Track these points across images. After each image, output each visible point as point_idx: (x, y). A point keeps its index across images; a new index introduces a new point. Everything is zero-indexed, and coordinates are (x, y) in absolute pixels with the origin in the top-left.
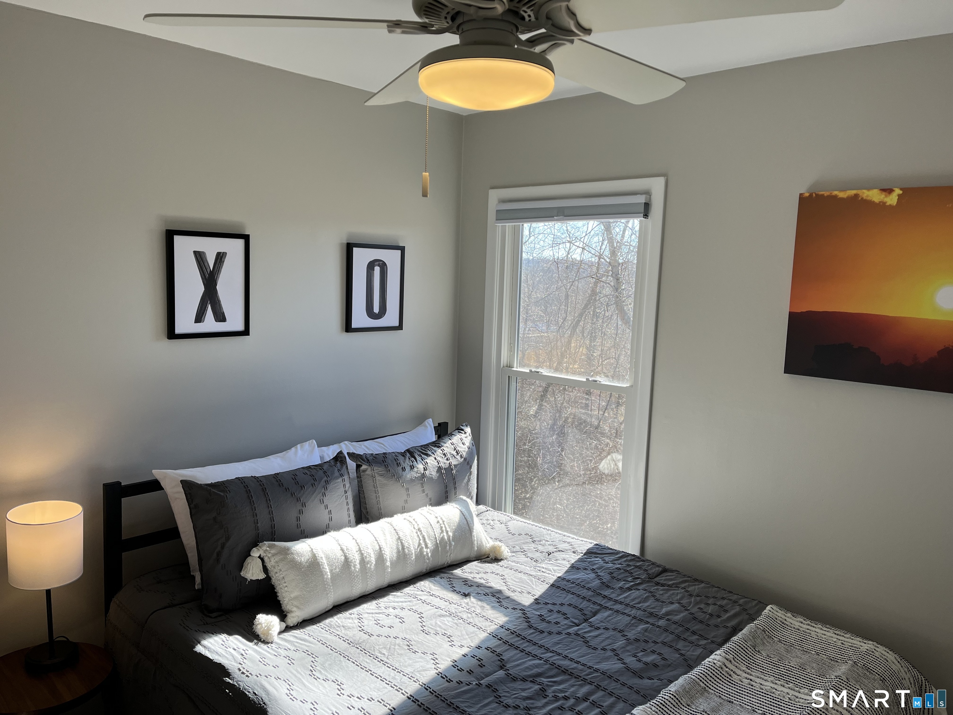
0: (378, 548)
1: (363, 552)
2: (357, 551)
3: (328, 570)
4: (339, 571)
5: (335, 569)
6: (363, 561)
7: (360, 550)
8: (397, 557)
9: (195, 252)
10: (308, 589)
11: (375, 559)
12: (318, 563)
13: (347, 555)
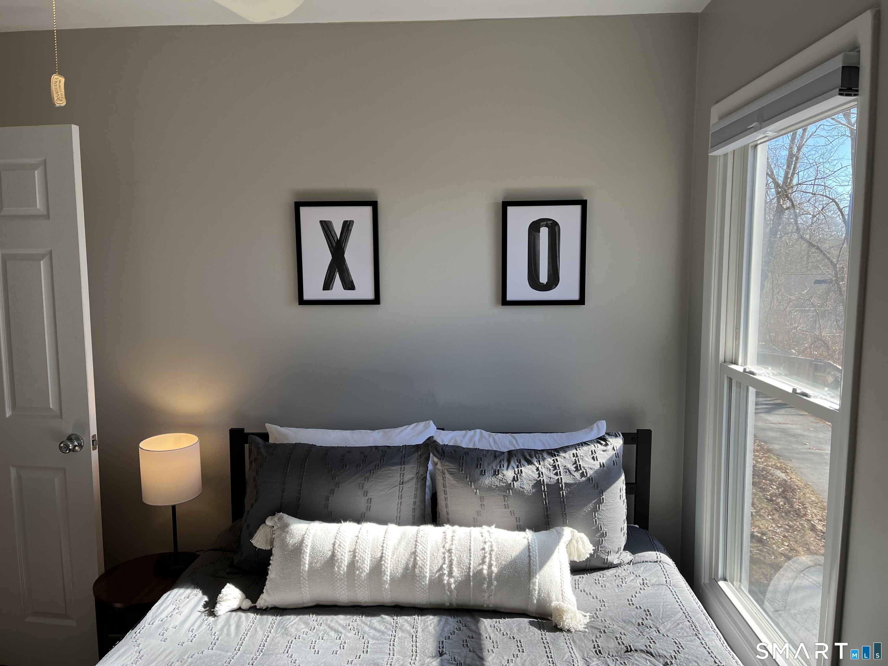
0: (379, 555)
1: (357, 554)
2: (350, 551)
3: (307, 562)
4: (320, 567)
5: (316, 563)
6: (352, 565)
7: (354, 551)
8: (403, 574)
9: (322, 222)
10: (281, 575)
11: (370, 567)
12: (301, 550)
13: (336, 551)
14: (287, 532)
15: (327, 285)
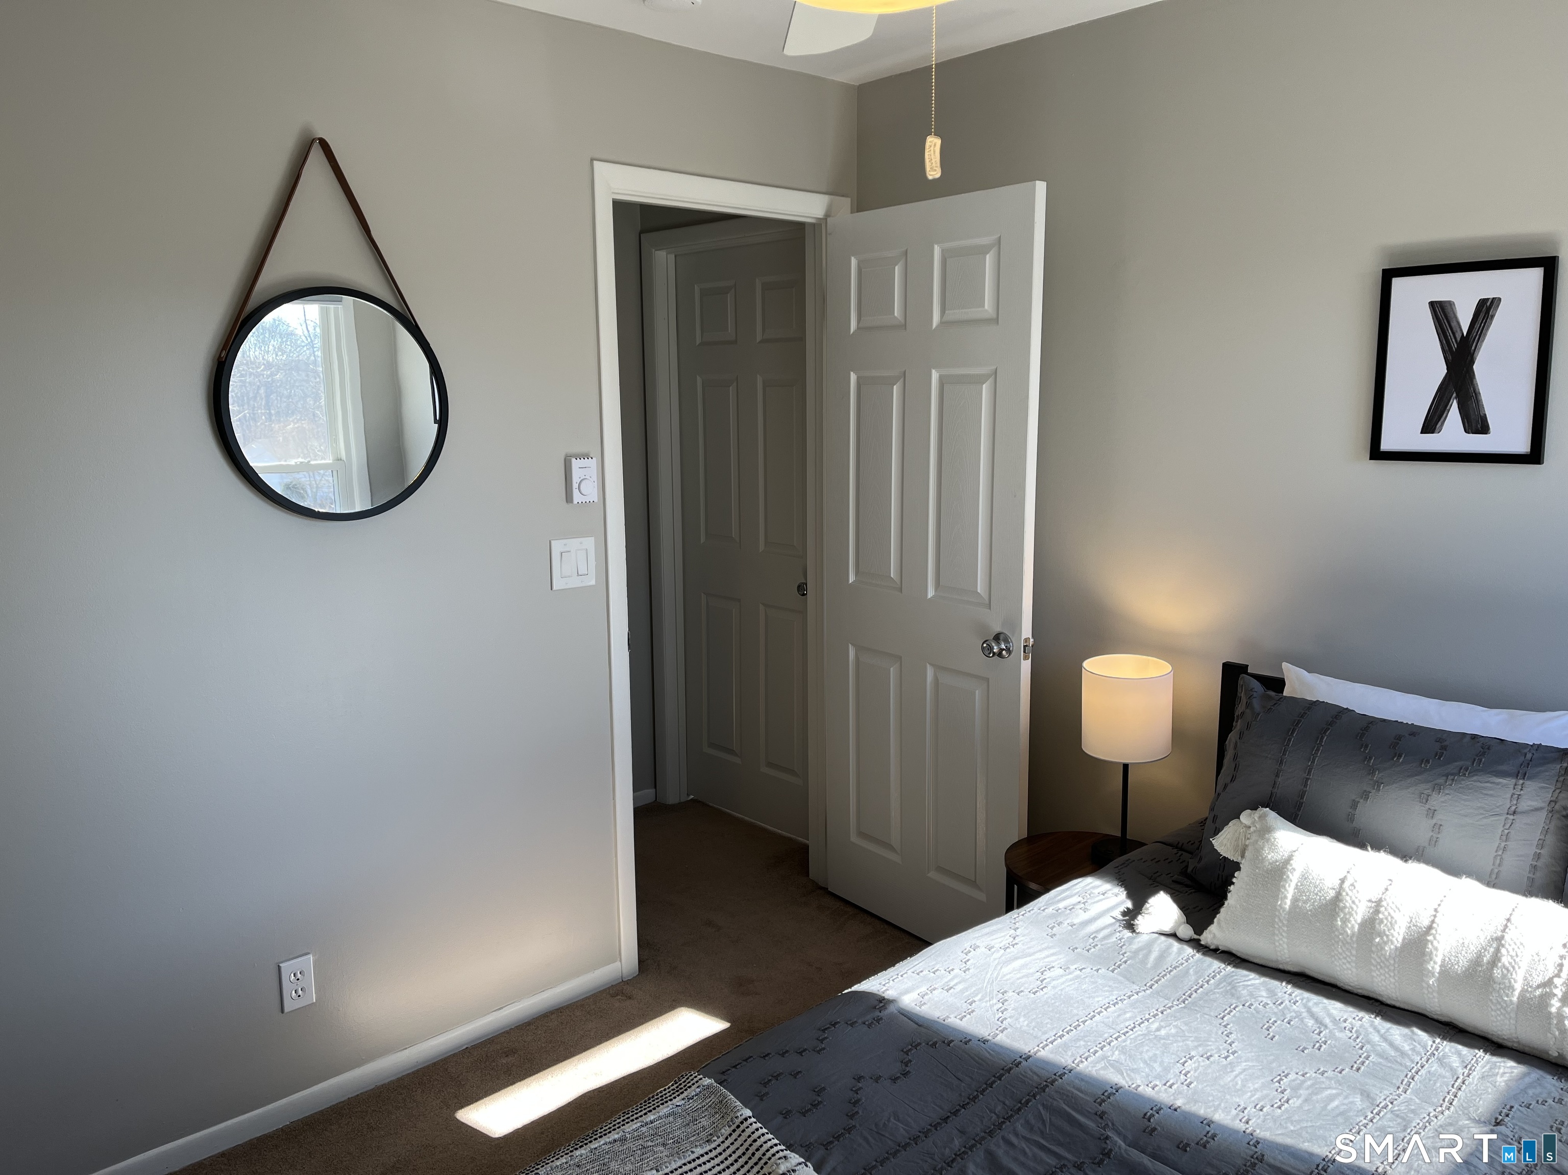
0: (1426, 923)
1: (1382, 909)
2: (1370, 901)
3: (1290, 896)
4: (1311, 911)
5: (1305, 902)
6: (1370, 925)
7: (1379, 903)
8: (1467, 970)
9: (1432, 304)
10: (1245, 904)
11: (1404, 939)
12: (1284, 873)
13: (1344, 894)
14: (1268, 840)
15: (1431, 424)
